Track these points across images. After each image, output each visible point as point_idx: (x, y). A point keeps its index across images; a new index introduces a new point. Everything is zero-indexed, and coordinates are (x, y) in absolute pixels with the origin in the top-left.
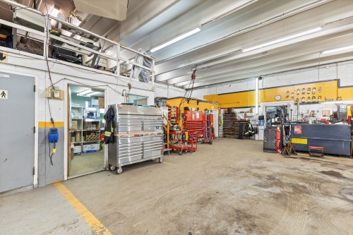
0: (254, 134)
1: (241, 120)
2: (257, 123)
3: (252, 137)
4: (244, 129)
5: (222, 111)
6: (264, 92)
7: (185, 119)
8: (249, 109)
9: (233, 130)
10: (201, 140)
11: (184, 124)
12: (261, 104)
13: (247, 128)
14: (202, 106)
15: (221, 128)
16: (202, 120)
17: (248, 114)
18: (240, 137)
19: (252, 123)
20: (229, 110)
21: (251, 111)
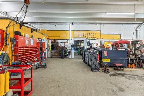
0: (69, 55)
1: (62, 47)
2: (70, 49)
3: (68, 57)
4: (64, 52)
5: (50, 41)
6: (74, 32)
7: (16, 45)
8: (66, 41)
9: (57, 53)
10: (36, 63)
11: (15, 51)
12: (72, 38)
13: (66, 52)
14: (36, 35)
15: (50, 52)
16: (35, 46)
17: (66, 44)
18: (62, 57)
19: (68, 48)
20: (55, 40)
21: (67, 42)
